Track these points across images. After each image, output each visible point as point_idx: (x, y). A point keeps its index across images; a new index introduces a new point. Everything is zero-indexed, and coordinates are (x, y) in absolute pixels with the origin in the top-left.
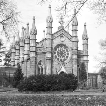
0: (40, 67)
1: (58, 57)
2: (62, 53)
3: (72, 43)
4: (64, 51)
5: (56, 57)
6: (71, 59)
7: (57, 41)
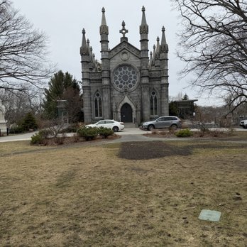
0: (98, 100)
1: (120, 84)
2: (126, 78)
3: (139, 60)
4: (129, 73)
5: (117, 83)
6: (140, 84)
7: (116, 61)
